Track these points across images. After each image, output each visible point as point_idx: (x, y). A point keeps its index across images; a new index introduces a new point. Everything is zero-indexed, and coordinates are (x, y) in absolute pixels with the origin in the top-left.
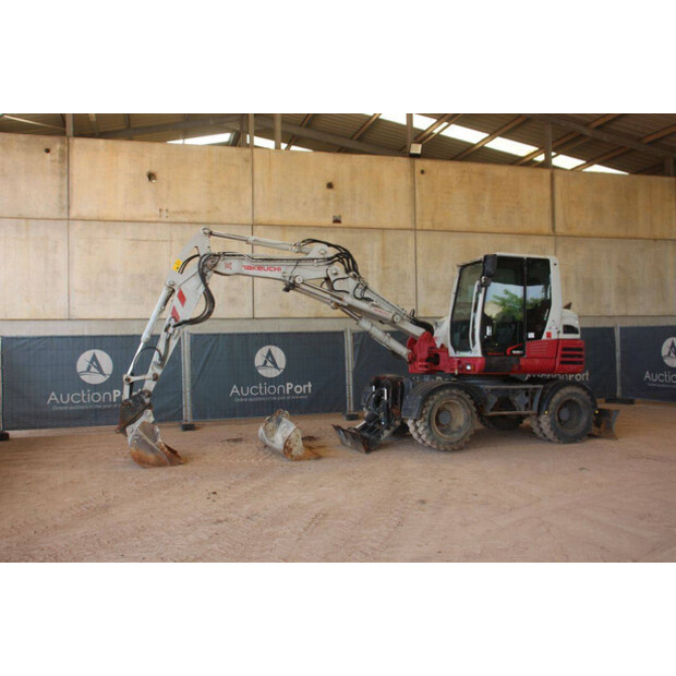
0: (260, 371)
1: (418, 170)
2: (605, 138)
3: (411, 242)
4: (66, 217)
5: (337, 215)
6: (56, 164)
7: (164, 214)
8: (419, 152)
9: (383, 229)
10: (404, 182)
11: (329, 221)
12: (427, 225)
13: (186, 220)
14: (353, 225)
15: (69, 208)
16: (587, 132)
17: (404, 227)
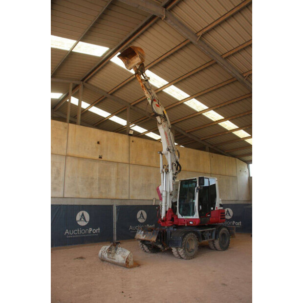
0: (78, 223)
1: (131, 141)
2: (190, 137)
3: (128, 168)
5: (101, 155)
8: (132, 133)
9: (118, 162)
10: (126, 145)
11: (97, 157)
12: (134, 162)
14: (107, 160)
16: (184, 134)
17: (125, 162)
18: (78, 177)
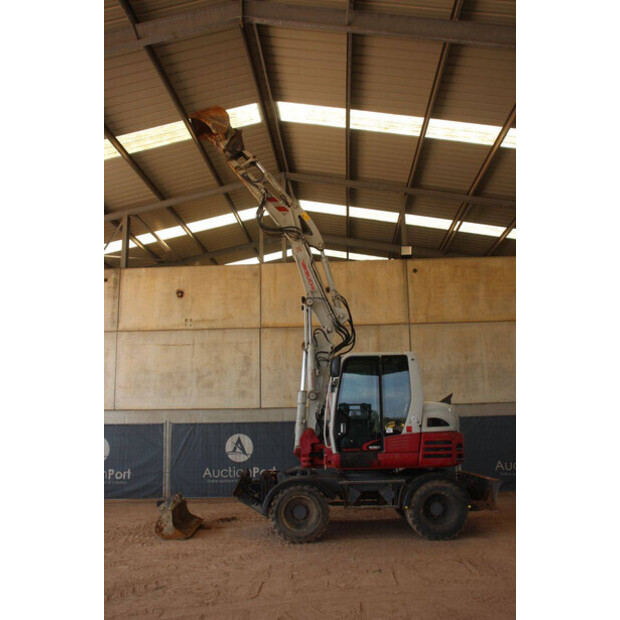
0: (230, 456)
1: (410, 269)
3: (406, 335)
4: (115, 329)
6: (111, 289)
7: (189, 323)
8: (410, 253)
9: (378, 325)
10: (397, 281)
12: (421, 318)
13: (205, 327)
15: (118, 322)
17: (400, 321)
18: (287, 366)
